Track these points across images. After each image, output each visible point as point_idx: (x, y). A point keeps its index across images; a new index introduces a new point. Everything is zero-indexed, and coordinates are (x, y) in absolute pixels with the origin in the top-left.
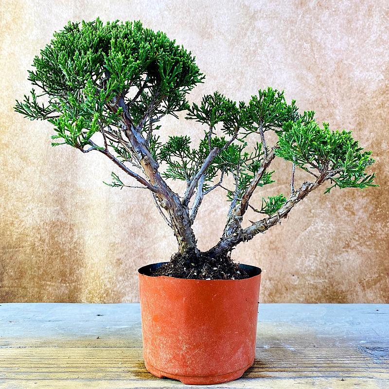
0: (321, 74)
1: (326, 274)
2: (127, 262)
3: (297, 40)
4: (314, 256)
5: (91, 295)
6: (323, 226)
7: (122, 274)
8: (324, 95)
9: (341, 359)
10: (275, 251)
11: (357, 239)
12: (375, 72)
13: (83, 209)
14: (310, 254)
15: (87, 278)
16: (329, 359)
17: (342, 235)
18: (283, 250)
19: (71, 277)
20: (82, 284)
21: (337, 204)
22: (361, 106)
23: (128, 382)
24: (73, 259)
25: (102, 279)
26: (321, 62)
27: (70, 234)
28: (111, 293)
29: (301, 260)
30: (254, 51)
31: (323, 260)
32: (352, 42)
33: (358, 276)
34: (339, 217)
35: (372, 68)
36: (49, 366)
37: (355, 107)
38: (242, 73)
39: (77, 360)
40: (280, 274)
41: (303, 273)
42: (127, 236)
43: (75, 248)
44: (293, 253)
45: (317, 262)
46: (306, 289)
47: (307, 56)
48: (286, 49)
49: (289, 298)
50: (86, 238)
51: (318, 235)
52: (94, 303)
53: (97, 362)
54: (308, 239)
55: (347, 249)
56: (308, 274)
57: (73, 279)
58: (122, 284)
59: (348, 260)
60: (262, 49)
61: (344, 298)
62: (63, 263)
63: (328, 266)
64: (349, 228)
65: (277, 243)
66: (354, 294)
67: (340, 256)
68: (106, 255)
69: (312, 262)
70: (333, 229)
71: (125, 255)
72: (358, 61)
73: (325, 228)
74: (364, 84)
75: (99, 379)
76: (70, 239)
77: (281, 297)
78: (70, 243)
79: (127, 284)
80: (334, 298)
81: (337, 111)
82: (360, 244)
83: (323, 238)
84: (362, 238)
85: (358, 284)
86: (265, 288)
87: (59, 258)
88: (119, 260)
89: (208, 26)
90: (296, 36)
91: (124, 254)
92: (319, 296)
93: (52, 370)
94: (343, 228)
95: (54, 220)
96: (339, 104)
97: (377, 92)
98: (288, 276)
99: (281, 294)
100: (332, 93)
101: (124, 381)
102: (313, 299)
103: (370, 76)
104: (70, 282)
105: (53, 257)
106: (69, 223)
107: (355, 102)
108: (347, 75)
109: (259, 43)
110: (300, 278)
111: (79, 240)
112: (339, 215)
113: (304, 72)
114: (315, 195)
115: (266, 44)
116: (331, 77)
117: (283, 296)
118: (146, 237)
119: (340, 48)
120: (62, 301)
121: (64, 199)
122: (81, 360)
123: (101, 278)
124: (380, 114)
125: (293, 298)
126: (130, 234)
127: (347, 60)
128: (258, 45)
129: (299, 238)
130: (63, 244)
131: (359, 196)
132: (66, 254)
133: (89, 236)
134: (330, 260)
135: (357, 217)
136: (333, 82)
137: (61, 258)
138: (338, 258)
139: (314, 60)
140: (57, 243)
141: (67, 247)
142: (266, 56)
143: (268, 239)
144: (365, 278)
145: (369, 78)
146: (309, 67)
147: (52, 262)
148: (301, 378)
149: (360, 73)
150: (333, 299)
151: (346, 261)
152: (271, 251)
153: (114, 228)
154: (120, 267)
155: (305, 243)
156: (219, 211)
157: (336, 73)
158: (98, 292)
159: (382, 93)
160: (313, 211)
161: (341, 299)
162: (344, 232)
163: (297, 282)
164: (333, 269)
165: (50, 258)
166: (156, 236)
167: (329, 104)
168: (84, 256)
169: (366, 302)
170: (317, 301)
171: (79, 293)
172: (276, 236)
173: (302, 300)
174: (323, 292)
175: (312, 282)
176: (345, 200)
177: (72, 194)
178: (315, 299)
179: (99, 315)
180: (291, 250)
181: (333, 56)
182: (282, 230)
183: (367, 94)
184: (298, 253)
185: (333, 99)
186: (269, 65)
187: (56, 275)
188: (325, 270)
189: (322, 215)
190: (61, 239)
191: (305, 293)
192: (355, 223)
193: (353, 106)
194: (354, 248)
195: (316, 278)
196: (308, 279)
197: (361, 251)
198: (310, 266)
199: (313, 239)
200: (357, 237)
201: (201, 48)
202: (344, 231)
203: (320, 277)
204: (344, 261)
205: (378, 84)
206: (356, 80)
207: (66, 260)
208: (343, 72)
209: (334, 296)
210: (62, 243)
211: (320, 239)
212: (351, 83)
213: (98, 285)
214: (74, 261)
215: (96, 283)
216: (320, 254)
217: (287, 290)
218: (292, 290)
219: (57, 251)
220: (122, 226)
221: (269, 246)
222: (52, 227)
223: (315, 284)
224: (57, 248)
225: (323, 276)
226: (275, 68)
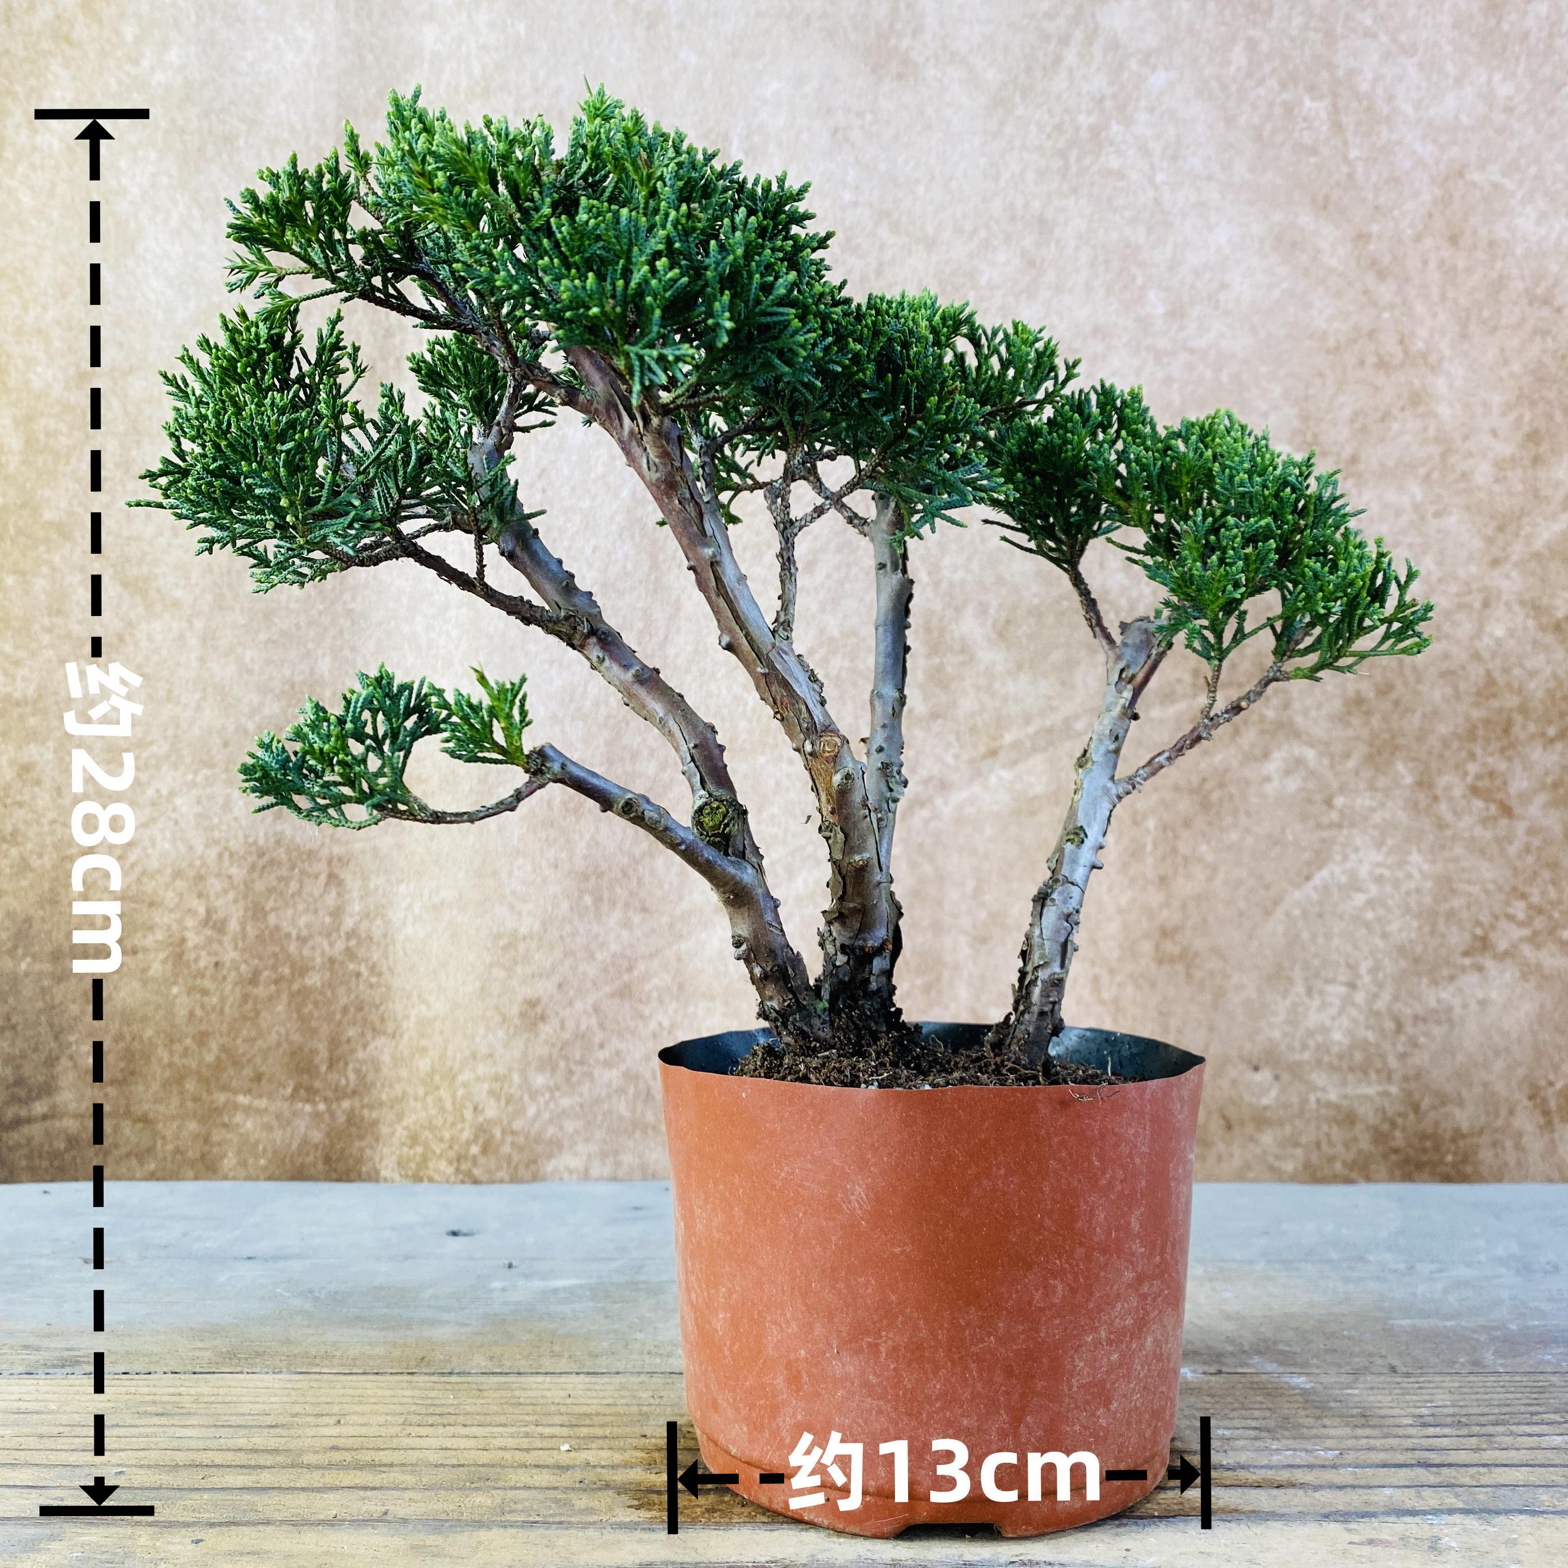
0: (1375, 228)
1: (1393, 1063)
2: (567, 1012)
3: (1273, 83)
4: (1343, 990)
5: (420, 1150)
6: (1379, 865)
7: (547, 1064)
8: (1386, 315)
10: (1180, 968)
11: (1521, 915)
14: (1328, 981)
15: (399, 1079)
17: (1457, 902)
18: (1215, 964)
19: (333, 1077)
20: (381, 1104)
21: (1440, 772)
22: (1541, 363)
23: (608, 1534)
24: (344, 1000)
25: (465, 1085)
26: (1374, 178)
27: (331, 899)
28: (503, 1141)
29: (1288, 1003)
30: (1096, 132)
31: (1380, 1004)
32: (1505, 90)
33: (1521, 1072)
34: (1447, 826)
36: (253, 1460)
37: (1516, 367)
38: (1042, 220)
39: (373, 1431)
41: (1297, 1057)
42: (565, 906)
43: (350, 954)
44: (1255, 975)
45: (1354, 1012)
46: (1308, 1122)
47: (1314, 151)
48: (1230, 121)
49: (1237, 1163)
50: (396, 915)
51: (1359, 899)
52: (431, 1180)
53: (464, 1443)
54: (1320, 916)
55: (1479, 959)
56: (1319, 1062)
57: (343, 1082)
58: (547, 1103)
59: (1481, 1003)
60: (1129, 122)
61: (1464, 1162)
62: (302, 1019)
63: (1399, 1027)
64: (1489, 872)
65: (1188, 932)
66: (1509, 1144)
67: (1451, 989)
68: (478, 984)
69: (1333, 1011)
70: (1424, 876)
71: (560, 986)
72: (1533, 170)
73: (1387, 873)
74: (1554, 268)
75: (481, 1524)
76: (328, 919)
77: (1204, 1158)
78: (329, 935)
79: (565, 1102)
80: (1425, 1158)
81: (1441, 385)
82: (1534, 940)
83: (1381, 912)
84: (1540, 911)
85: (1526, 1102)
87: (284, 998)
88: (532, 1003)
89: (898, 26)
90: (1267, 68)
91: (556, 979)
92: (1360, 1152)
93: (266, 1478)
94: (1464, 870)
96: (1447, 353)
98: (1232, 1072)
99: (1206, 1143)
100: (1420, 308)
101: (591, 1532)
102: (1338, 1166)
104: (330, 1094)
105: (260, 991)
106: (324, 853)
107: (1516, 342)
108: (1483, 232)
109: (1114, 96)
110: (1286, 1077)
111: (365, 923)
112: (1449, 817)
113: (1305, 219)
114: (1350, 732)
115: (1143, 103)
116: (1418, 239)
117: (1214, 1151)
118: (644, 910)
119: (1456, 118)
120: (299, 1174)
122: (393, 1430)
123: (459, 1079)
125: (1253, 1162)
126: (580, 897)
127: (1482, 168)
128: (1108, 104)
129: (1279, 913)
130: (302, 940)
131: (1532, 737)
132: (314, 979)
133: (410, 908)
134: (1407, 1005)
135: (1521, 827)
136: (1425, 262)
137: (292, 995)
138: (1444, 995)
139: (1345, 169)
140: (275, 935)
141: (317, 954)
142: (1145, 151)
143: (1152, 917)
144: (1551, 1077)
146: (1327, 198)
147: (257, 1013)
149: (1538, 223)
150: (1419, 1166)
151: (1474, 1006)
152: (1165, 967)
153: (510, 873)
154: (537, 1035)
155: (1305, 935)
156: (946, 803)
157: (1438, 223)
158: (447, 1136)
160: (1339, 801)
161: (1454, 1165)
162: (1466, 887)
163: (1274, 1093)
164: (1422, 1040)
165: (245, 997)
166: (684, 906)
167: (1406, 352)
168: (389, 988)
169: (1556, 1177)
170: (1354, 1175)
171: (369, 1139)
172: (1184, 906)
173: (1289, 1167)
174: (1379, 1137)
175: (1333, 1097)
176: (1472, 756)
178: (1345, 1163)
179: (454, 1234)
180: (1248, 963)
181: (1427, 151)
184: (1278, 976)
185: (1423, 333)
186: (1156, 189)
187: (272, 1067)
188: (1386, 1046)
189: (1377, 817)
190: (294, 920)
191: (1304, 1140)
192: (1513, 850)
193: (1506, 361)
194: (1506, 954)
195: (1350, 1076)
196: (1320, 1082)
197: (1539, 966)
198: (1324, 1030)
199: (1341, 917)
200: (1519, 909)
201: (869, 117)
202: (1469, 882)
203: (1365, 1073)
204: (1465, 1006)
206: (1519, 252)
207: (316, 1004)
208: (1466, 220)
209: (1424, 1150)
210: (298, 937)
211: (1370, 915)
212: (1499, 263)
213: (448, 1105)
214: (345, 1010)
215: (440, 1100)
216: (1367, 979)
217: (1229, 1127)
218: (1250, 1129)
219: (274, 968)
220: (544, 864)
221: (1157, 947)
222: (253, 868)
223: (1345, 1103)
224: (275, 955)
225: (1378, 1072)
226: (1181, 200)
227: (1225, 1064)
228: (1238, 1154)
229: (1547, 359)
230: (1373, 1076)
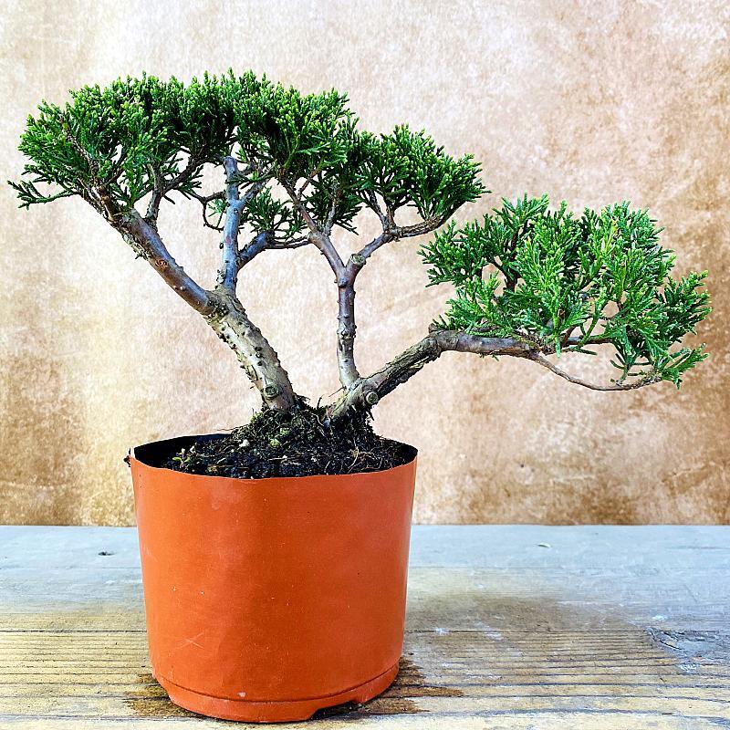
0: (588, 30)
1: (593, 463)
4: (567, 426)
5: (101, 509)
6: (586, 363)
8: (593, 76)
10: (483, 415)
11: (660, 389)
12: (708, 23)
13: (77, 330)
14: (559, 422)
15: (91, 474)
18: (501, 413)
19: (57, 473)
20: (82, 486)
22: (674, 101)
24: (61, 435)
25: (121, 477)
27: (53, 383)
29: (538, 433)
31: (586, 434)
33: (659, 468)
35: (701, 14)
37: (661, 103)
38: (413, 27)
39: (6, 664)
40: (494, 464)
41: (543, 460)
42: (170, 387)
43: (63, 411)
44: (522, 419)
45: (572, 437)
46: (549, 493)
49: (513, 514)
50: (86, 392)
52: (107, 525)
54: (555, 389)
55: (637, 410)
56: (554, 463)
57: (62, 475)
59: (638, 433)
61: (630, 513)
62: (40, 444)
63: (596, 445)
65: (487, 398)
66: (652, 504)
67: (623, 426)
68: (127, 427)
69: (562, 437)
71: (169, 427)
74: (682, 50)
75: (35, 717)
76: (52, 394)
77: (496, 511)
78: (52, 402)
80: (609, 512)
81: (622, 113)
82: (667, 401)
85: (661, 483)
86: (463, 493)
87: (31, 434)
91: (167, 424)
92: (576, 508)
95: (16, 355)
96: (625, 96)
97: (711, 68)
98: (510, 468)
99: (497, 504)
100: (611, 73)
101: (89, 722)
102: (565, 515)
103: (695, 32)
104: (56, 482)
105: (18, 430)
106: (48, 360)
107: (661, 90)
108: (645, 31)
110: (537, 470)
111: (71, 395)
113: (551, 25)
116: (610, 35)
117: (501, 508)
118: (212, 389)
120: (41, 522)
121: (37, 309)
123: (119, 474)
124: (717, 116)
125: (521, 514)
126: (178, 383)
129: (534, 388)
130: (39, 404)
132: (45, 424)
133: (92, 388)
134: (599, 433)
136: (614, 48)
137: (35, 432)
138: (619, 429)
140: (24, 402)
141: (47, 411)
143: (469, 390)
144: (675, 470)
145: (695, 36)
146: (563, 14)
147: (18, 442)
149: (674, 26)
150: (606, 516)
151: (635, 434)
152: (476, 415)
153: (142, 370)
155: (547, 399)
156: (366, 333)
157: (622, 26)
158: (114, 502)
159: (721, 69)
161: (624, 514)
163: (531, 478)
164: (608, 451)
165: (11, 433)
167: (603, 97)
168: (84, 428)
169: (677, 521)
170: (573, 521)
171: (76, 504)
172: (486, 384)
173: (540, 516)
174: (586, 500)
175: (561, 480)
177: (54, 298)
178: (568, 514)
179: (104, 554)
180: (518, 413)
182: (498, 371)
183: (689, 73)
184: (533, 419)
185: (613, 85)
186: (473, 9)
187: (26, 468)
188: (589, 454)
190: (34, 394)
191: (546, 502)
193: (656, 100)
194: (651, 408)
195: (570, 470)
196: (555, 473)
197: (669, 414)
198: (557, 446)
199: (566, 389)
203: (579, 468)
204: (630, 434)
205: (713, 49)
206: (664, 41)
207: (47, 436)
208: (636, 25)
209: (610, 507)
210: (37, 403)
212: (653, 48)
213: (114, 487)
214: (62, 439)
215: (110, 485)
216: (579, 421)
217: (509, 496)
218: (519, 496)
219: (25, 419)
220: (159, 365)
221: (472, 405)
222: (12, 368)
223: (568, 483)
224: (26, 412)
225: (585, 468)
226: (486, 15)
227: (506, 463)
228: (513, 509)
229: (677, 99)
230: (583, 470)
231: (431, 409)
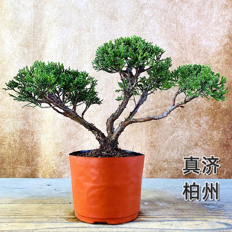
0: (182, 43)
2: (66, 154)
3: (168, 22)
4: (177, 151)
5: (45, 173)
6: (182, 133)
7: (63, 161)
8: (184, 55)
9: (189, 210)
10: (154, 148)
11: (202, 141)
12: (214, 42)
13: (39, 122)
14: (174, 150)
15: (42, 163)
16: (182, 211)
17: (193, 139)
18: (159, 147)
19: (32, 163)
20: (39, 167)
21: (190, 120)
23: (62, 223)
26: (182, 35)
27: (32, 138)
28: (56, 172)
29: (169, 153)
30: (143, 28)
31: (182, 153)
32: (201, 23)
34: (192, 128)
35: (213, 39)
36: (15, 214)
39: (32, 211)
40: (157, 161)
41: (170, 160)
42: (66, 139)
43: (35, 145)
44: (164, 149)
45: (178, 154)
46: (172, 170)
47: (174, 31)
48: (162, 27)
49: (162, 175)
50: (41, 140)
51: (179, 138)
52: (46, 178)
53: (44, 212)
54: (173, 140)
55: (196, 147)
56: (173, 161)
57: (34, 164)
58: (63, 167)
59: (196, 153)
60: (147, 27)
61: (194, 175)
62: (28, 155)
64: (197, 134)
65: (155, 143)
68: (53, 150)
69: (175, 154)
70: (188, 135)
72: (205, 34)
73: (183, 134)
74: (208, 49)
75: (45, 222)
76: (31, 140)
77: (157, 175)
78: (32, 143)
79: (66, 167)
82: (204, 144)
83: (182, 140)
84: (205, 140)
86: (148, 169)
88: (61, 153)
89: (115, 13)
90: (167, 19)
91: (64, 149)
93: (17, 217)
94: (194, 134)
95: (22, 129)
96: (192, 60)
97: (215, 54)
98: (161, 163)
99: (157, 173)
100: (188, 54)
101: (60, 223)
103: (211, 44)
104: (32, 166)
105: (21, 151)
106: (31, 131)
107: (202, 59)
108: (198, 43)
109: (145, 23)
110: (168, 163)
111: (37, 141)
112: (192, 127)
113: (172, 41)
114: (178, 114)
115: (149, 24)
116: (188, 44)
117: (158, 174)
118: (77, 139)
119: (194, 27)
120: (27, 177)
121: (28, 116)
122: (35, 211)
123: (50, 163)
124: (217, 67)
125: (164, 175)
126: (68, 137)
127: (197, 34)
128: (144, 24)
129: (168, 140)
131: (204, 115)
132: (29, 149)
133: (43, 139)
134: (186, 153)
135: (202, 128)
136: (189, 48)
137: (26, 151)
138: (191, 152)
139: (178, 34)
140: (24, 142)
141: (30, 145)
142: (150, 31)
143: (149, 140)
145: (211, 45)
146: (175, 38)
147: (21, 154)
148: (165, 221)
149: (205, 42)
152: (151, 147)
153: (58, 134)
154: (61, 157)
155: (171, 143)
157: (191, 42)
158: (48, 171)
159: (218, 54)
160: (176, 124)
161: (192, 176)
162: (194, 136)
163: (167, 166)
165: (20, 151)
166: (83, 139)
167: (186, 60)
168: (40, 150)
169: (207, 177)
170: (178, 177)
171: (37, 172)
172: (154, 139)
173: (169, 176)
175: (175, 166)
176: (195, 118)
177: (33, 113)
178: (177, 176)
179: (48, 185)
180: (163, 147)
181: (190, 32)
182: (158, 135)
183: (209, 55)
184: (167, 149)
185: (189, 58)
186: (151, 37)
187: (23, 161)
189: (181, 127)
190: (26, 140)
191: (171, 172)
192: (201, 131)
194: (200, 146)
195: (178, 163)
196: (173, 164)
197: (204, 148)
198: (174, 157)
199: (176, 141)
201: (110, 26)
202: (195, 136)
203: (180, 163)
205: (216, 49)
206: (203, 46)
207: (30, 153)
208: (195, 42)
210: (27, 143)
211: (180, 140)
212: (200, 48)
213: (49, 167)
214: (34, 153)
215: (48, 166)
216: (180, 149)
217: (160, 170)
218: (163, 170)
219: (24, 147)
220: (63, 132)
222: (21, 133)
223: (177, 167)
224: (24, 145)
225: (182, 163)
226: (155, 38)
227: (160, 161)
228: (162, 174)
229: (206, 61)
231: (139, 146)
